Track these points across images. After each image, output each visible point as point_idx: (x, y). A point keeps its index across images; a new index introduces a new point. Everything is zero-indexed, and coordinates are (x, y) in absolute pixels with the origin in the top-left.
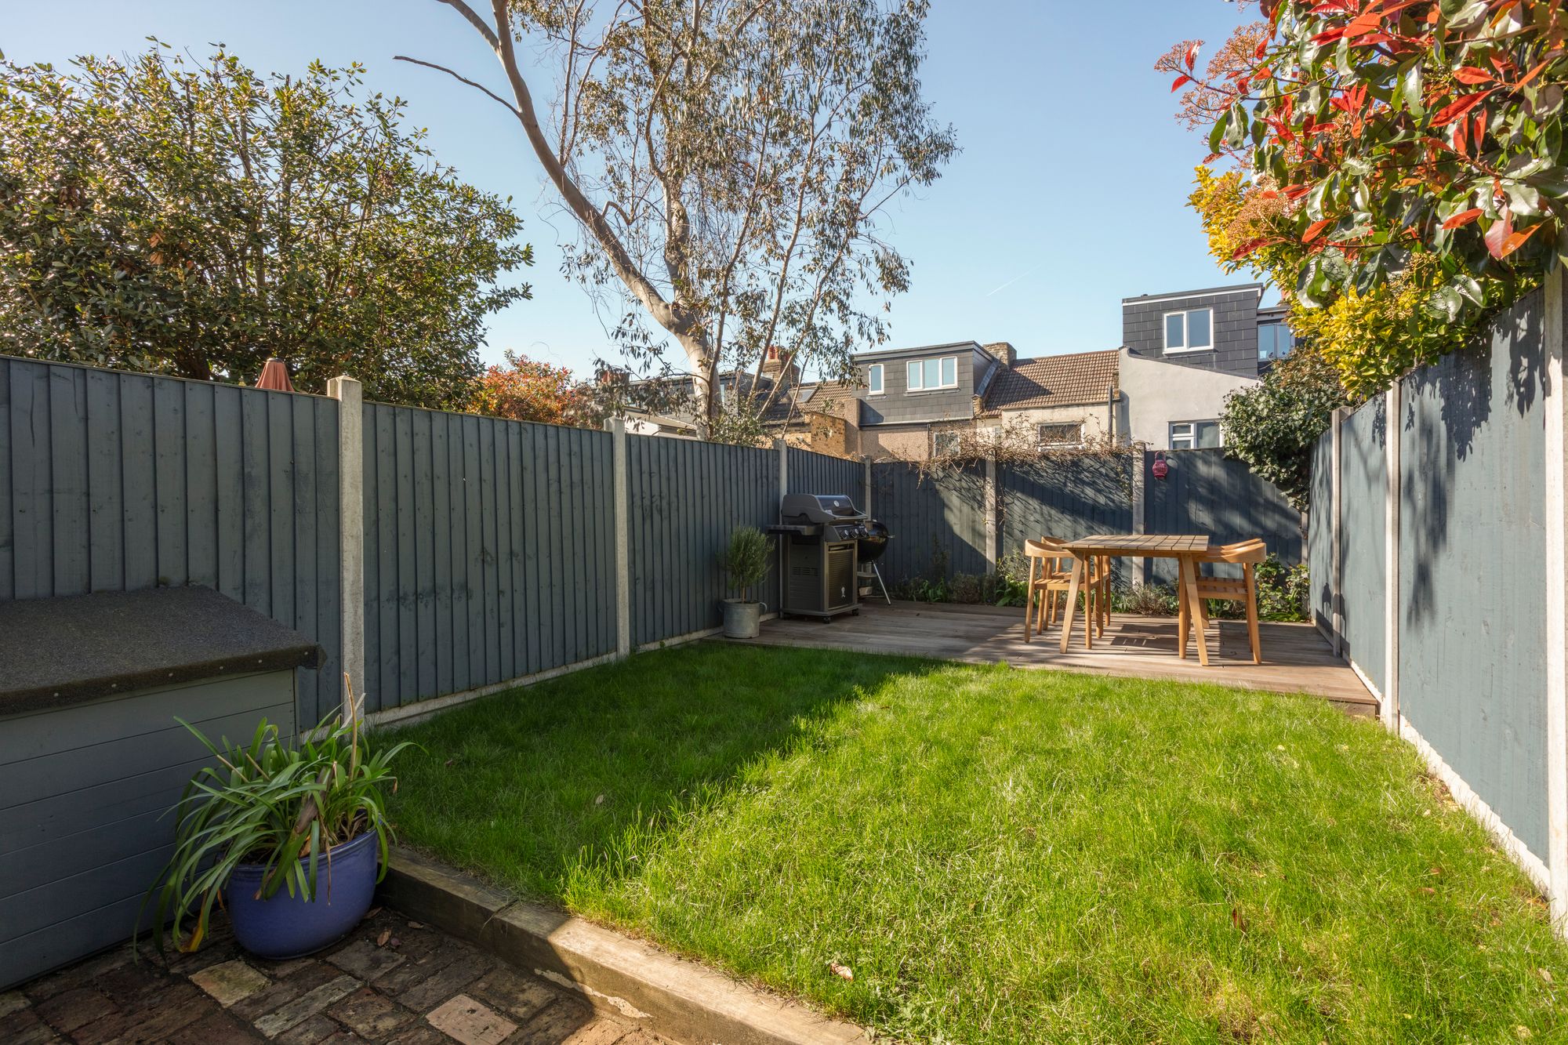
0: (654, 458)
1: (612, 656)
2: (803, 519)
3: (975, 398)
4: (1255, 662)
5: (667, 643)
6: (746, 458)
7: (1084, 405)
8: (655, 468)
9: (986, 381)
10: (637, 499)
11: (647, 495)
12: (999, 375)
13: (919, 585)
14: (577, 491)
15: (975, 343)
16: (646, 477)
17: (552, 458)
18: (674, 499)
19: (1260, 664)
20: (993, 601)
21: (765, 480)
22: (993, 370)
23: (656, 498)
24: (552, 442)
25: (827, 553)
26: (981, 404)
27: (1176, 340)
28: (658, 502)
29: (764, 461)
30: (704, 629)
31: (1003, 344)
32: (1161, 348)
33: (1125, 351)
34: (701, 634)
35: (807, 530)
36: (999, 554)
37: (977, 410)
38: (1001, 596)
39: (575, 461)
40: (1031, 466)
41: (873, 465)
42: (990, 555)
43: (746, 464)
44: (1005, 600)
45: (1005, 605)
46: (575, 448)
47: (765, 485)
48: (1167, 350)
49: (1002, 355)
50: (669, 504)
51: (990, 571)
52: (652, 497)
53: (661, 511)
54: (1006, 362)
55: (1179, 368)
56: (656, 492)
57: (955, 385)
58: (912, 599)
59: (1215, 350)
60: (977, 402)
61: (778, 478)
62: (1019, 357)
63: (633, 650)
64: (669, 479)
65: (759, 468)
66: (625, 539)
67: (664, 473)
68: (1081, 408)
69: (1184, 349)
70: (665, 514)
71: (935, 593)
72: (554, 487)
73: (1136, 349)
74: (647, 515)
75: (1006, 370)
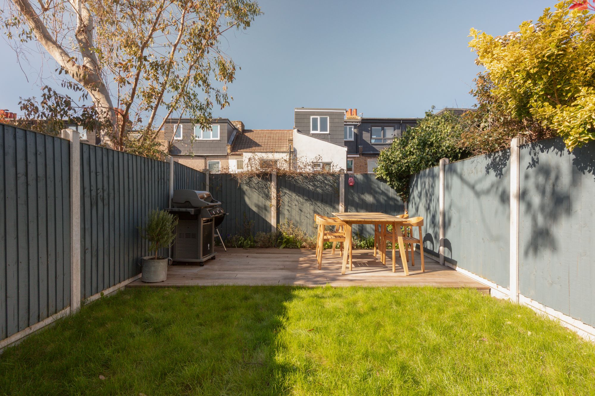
0: (99, 162)
1: (67, 310)
2: (188, 204)
3: (228, 145)
4: (422, 271)
5: (106, 292)
6: (153, 166)
7: (279, 152)
8: (99, 169)
9: (232, 138)
10: (87, 191)
11: (94, 188)
12: (238, 136)
13: (237, 240)
14: (41, 184)
15: (228, 120)
16: (93, 175)
17: (20, 155)
18: (111, 191)
19: (424, 272)
20: (278, 246)
21: (162, 181)
22: (235, 133)
23: (100, 191)
24: (20, 143)
25: (202, 224)
26: (231, 148)
27: (315, 128)
28: (101, 194)
29: (162, 169)
30: (129, 278)
31: (240, 122)
32: (309, 131)
33: (296, 130)
34: (126, 282)
35: (192, 211)
36: (278, 222)
37: (229, 151)
38: (281, 243)
39: (40, 160)
40: (293, 178)
41: (210, 174)
42: (273, 222)
43: (153, 170)
44: (284, 245)
45: (284, 248)
46: (40, 149)
47: (163, 183)
48: (312, 132)
49: (239, 126)
50: (109, 195)
51: (274, 231)
52: (97, 190)
53: (103, 200)
54: (240, 130)
55: (316, 140)
56: (100, 186)
57: (218, 138)
58: (234, 247)
59: (329, 134)
60: (229, 147)
61: (169, 180)
62: (245, 129)
63: (82, 303)
64: (108, 177)
65: (160, 173)
66: (79, 221)
67: (105, 173)
68: (278, 153)
69: (318, 132)
70: (106, 201)
71: (247, 243)
72: (22, 180)
73: (300, 130)
74: (94, 203)
75: (240, 134)
